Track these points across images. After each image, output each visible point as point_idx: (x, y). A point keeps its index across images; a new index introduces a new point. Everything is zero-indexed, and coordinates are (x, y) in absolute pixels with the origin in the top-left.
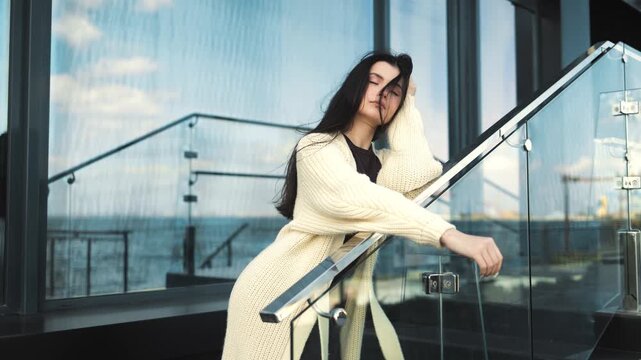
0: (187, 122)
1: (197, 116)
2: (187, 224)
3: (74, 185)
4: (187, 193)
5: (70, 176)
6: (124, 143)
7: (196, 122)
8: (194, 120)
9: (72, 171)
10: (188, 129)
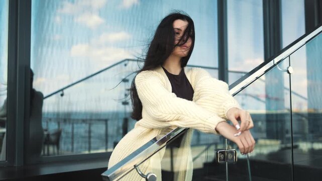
0: (123, 64)
1: (128, 60)
2: (124, 116)
3: (64, 97)
4: (124, 100)
5: (61, 93)
6: (90, 74)
7: (128, 63)
8: (126, 62)
9: (62, 90)
10: (124, 67)
